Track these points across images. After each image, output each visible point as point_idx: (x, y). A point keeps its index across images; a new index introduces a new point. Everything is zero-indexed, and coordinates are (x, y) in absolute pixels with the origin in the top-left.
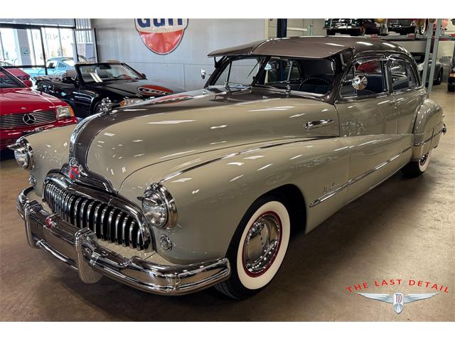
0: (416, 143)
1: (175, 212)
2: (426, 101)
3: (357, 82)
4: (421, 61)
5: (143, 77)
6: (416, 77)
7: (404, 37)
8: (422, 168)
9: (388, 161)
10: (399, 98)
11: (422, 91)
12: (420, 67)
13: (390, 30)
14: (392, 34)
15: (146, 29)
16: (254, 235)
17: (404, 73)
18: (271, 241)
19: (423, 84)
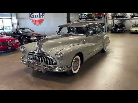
0: (103, 44)
1: (63, 56)
2: (105, 35)
3: (91, 32)
4: (104, 25)
5: (33, 31)
6: (103, 30)
7: (99, 19)
8: (105, 50)
9: (97, 49)
10: (99, 35)
11: (104, 33)
12: (103, 27)
13: (96, 18)
14: (96, 19)
15: (33, 19)
16: (74, 63)
17: (100, 29)
18: (77, 64)
19: (104, 32)
